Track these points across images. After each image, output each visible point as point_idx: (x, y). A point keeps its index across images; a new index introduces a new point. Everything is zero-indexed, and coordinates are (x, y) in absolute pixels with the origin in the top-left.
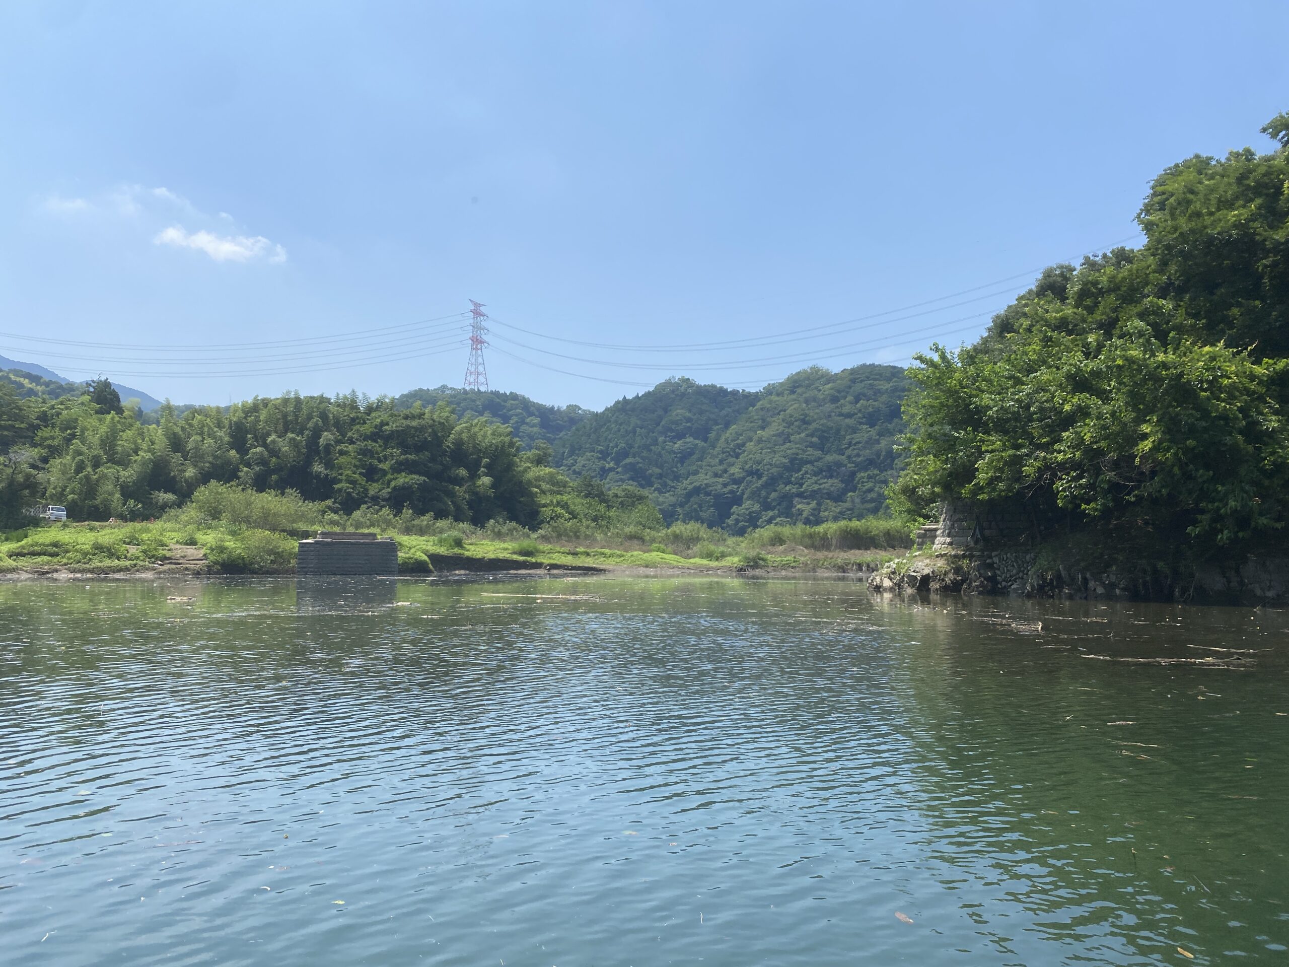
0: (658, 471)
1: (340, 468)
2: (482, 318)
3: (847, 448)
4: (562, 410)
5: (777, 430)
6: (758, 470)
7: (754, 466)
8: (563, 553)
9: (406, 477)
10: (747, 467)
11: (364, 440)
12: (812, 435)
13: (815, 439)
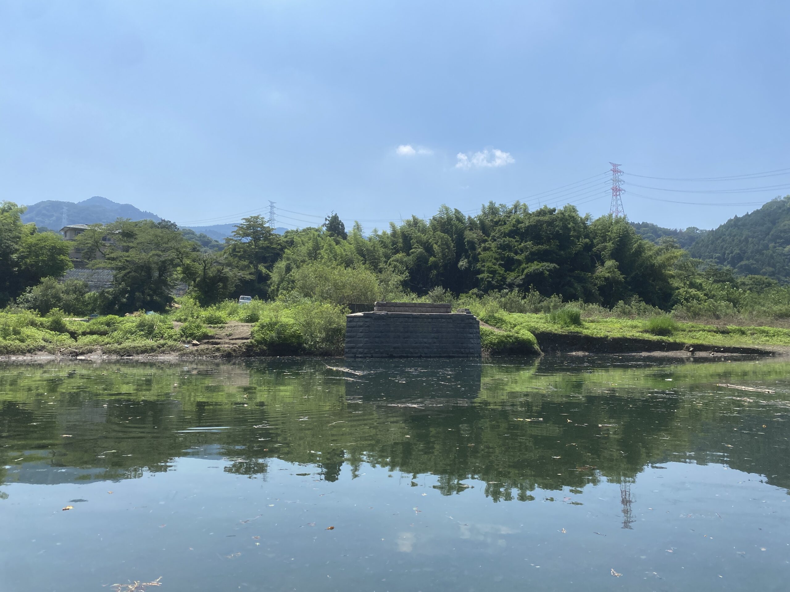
0: (771, 269)
1: (483, 261)
2: (619, 173)
4: (683, 231)
8: (709, 331)
9: (538, 265)
11: (505, 237)
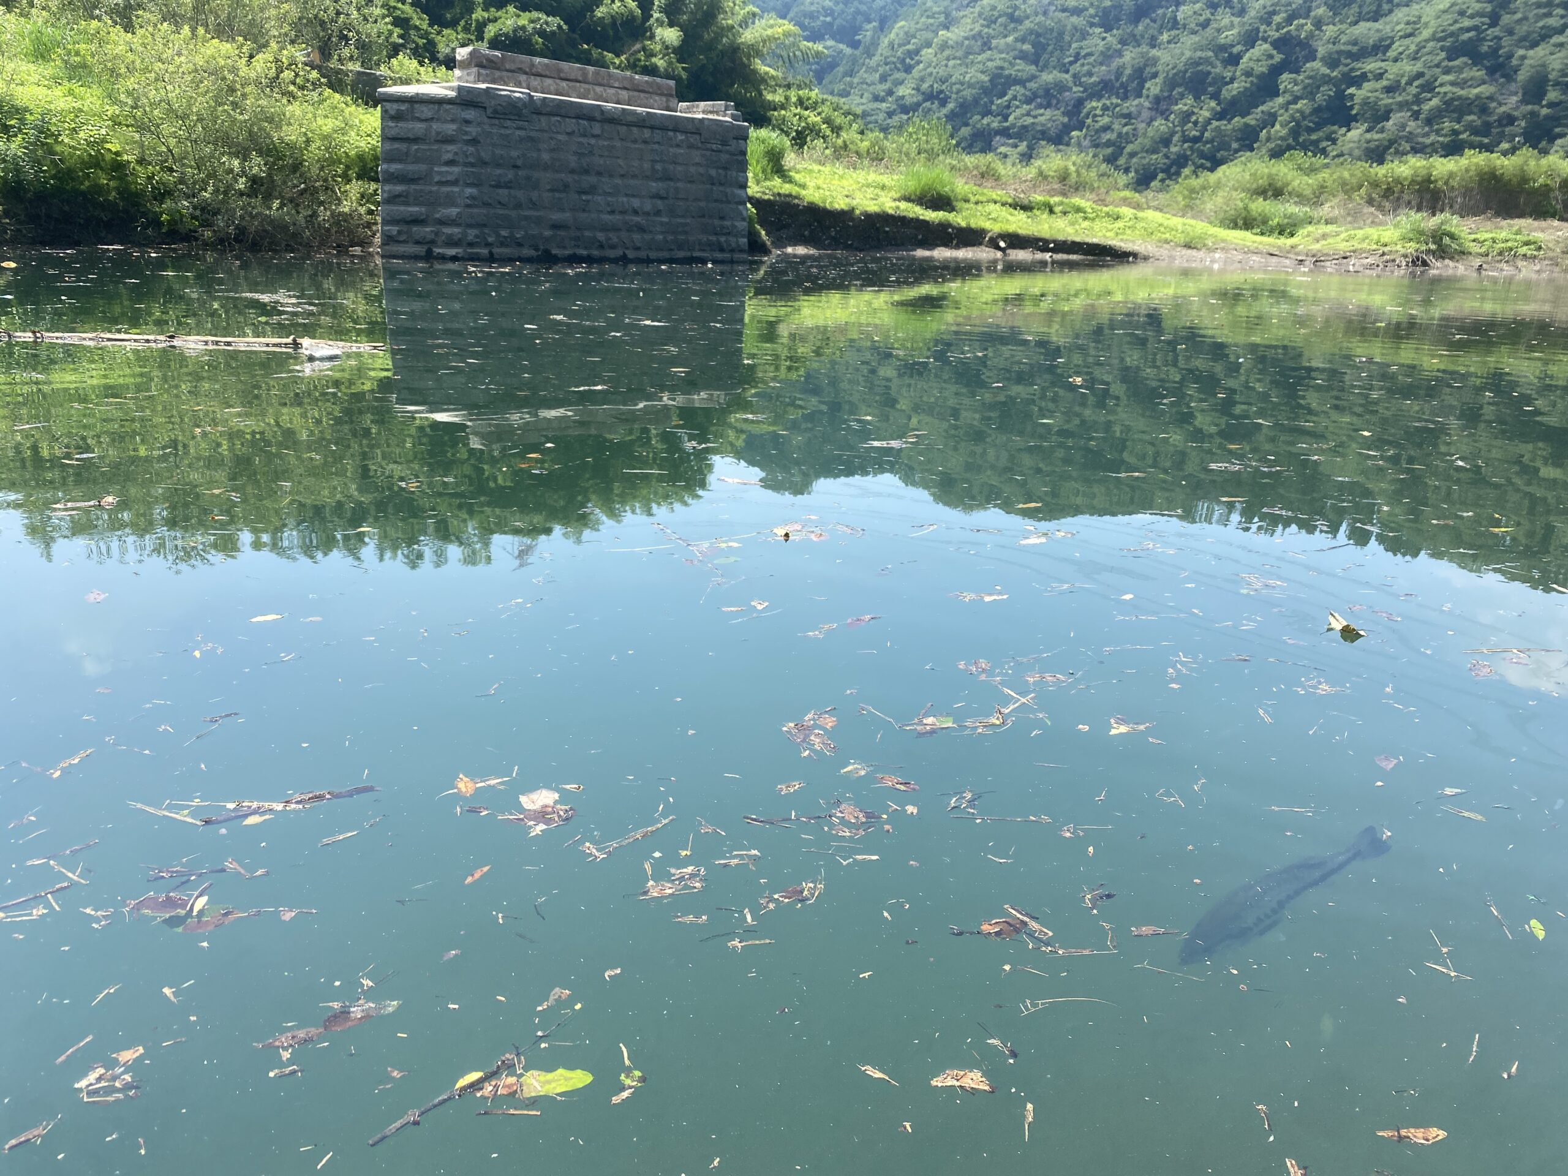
3: (1071, 63)
5: (971, 30)
6: (942, 92)
7: (935, 86)
10: (925, 86)
12: (1023, 40)
13: (1027, 47)
